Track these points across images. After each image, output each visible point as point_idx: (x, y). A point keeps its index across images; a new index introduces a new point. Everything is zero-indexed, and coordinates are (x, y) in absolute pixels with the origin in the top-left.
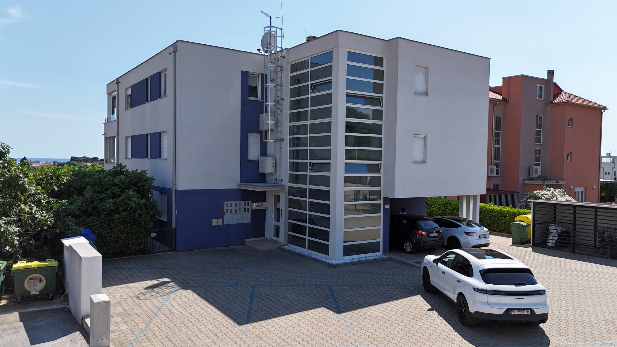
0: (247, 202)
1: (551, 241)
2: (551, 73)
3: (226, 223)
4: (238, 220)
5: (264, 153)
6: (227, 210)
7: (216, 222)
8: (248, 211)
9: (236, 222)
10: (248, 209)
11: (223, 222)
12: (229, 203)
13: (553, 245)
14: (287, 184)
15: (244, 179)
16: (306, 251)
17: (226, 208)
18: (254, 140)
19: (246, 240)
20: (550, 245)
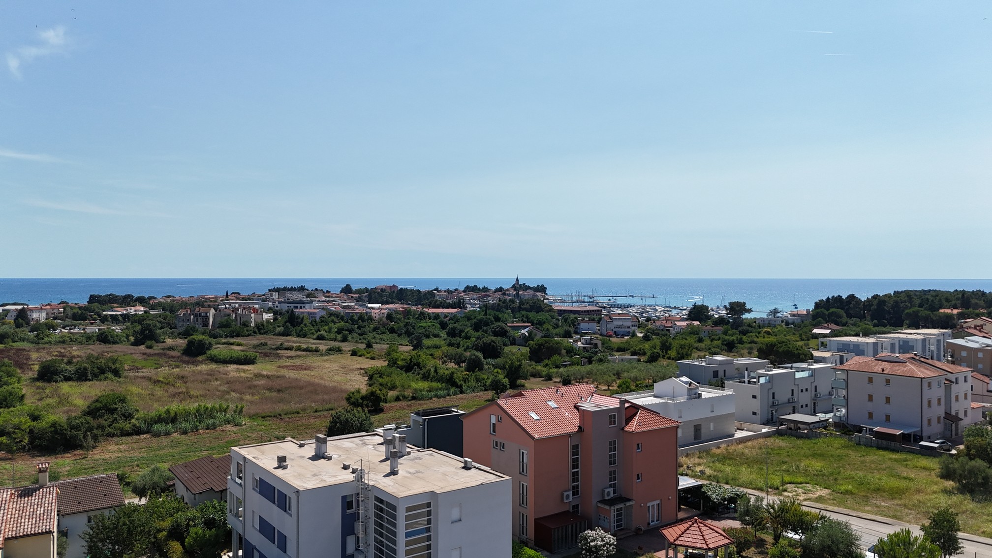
5: (357, 548)
18: (350, 540)
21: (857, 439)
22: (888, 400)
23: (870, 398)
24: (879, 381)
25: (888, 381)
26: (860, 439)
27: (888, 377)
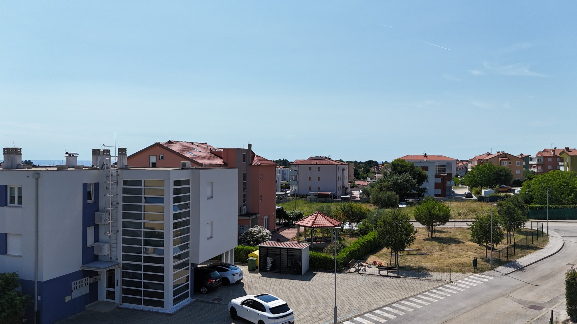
0: (86, 278)
1: (268, 268)
2: (250, 145)
3: (73, 298)
4: (81, 293)
5: (96, 240)
6: (74, 288)
7: (67, 299)
8: (87, 285)
9: (80, 295)
10: (87, 283)
11: (71, 297)
12: (75, 282)
13: (270, 270)
14: (121, 261)
15: (85, 261)
16: (142, 307)
17: (73, 286)
18: (91, 231)
19: (86, 306)
20: (268, 270)
21: (309, 199)
22: (319, 179)
23: (310, 179)
24: (315, 169)
25: (319, 169)
26: (310, 199)
27: (319, 166)
